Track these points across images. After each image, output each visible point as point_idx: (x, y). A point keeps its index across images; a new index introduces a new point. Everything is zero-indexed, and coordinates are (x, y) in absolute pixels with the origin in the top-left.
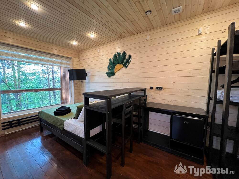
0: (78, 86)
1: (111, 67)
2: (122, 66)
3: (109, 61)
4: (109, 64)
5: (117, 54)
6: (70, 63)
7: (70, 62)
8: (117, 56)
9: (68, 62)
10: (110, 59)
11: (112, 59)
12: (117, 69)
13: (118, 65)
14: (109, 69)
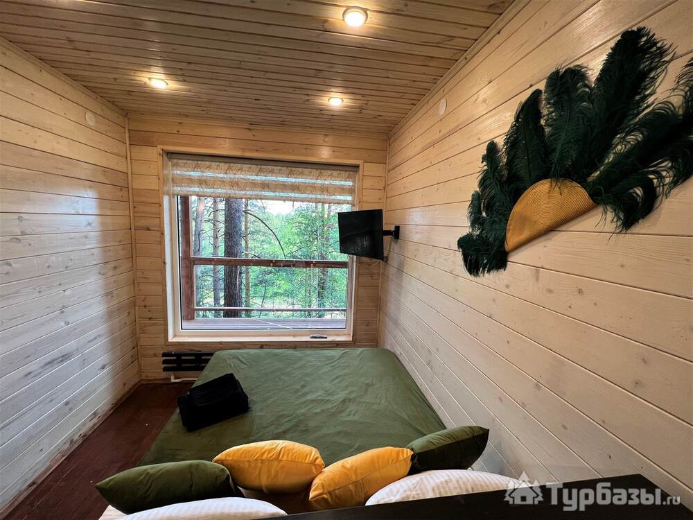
0: (372, 275)
1: (488, 208)
2: (577, 195)
3: (484, 158)
4: (483, 183)
5: (544, 96)
6: (354, 186)
7: (354, 182)
8: (545, 112)
9: (349, 183)
10: (492, 148)
11: (500, 142)
12: (524, 220)
13: (543, 187)
14: (476, 220)
